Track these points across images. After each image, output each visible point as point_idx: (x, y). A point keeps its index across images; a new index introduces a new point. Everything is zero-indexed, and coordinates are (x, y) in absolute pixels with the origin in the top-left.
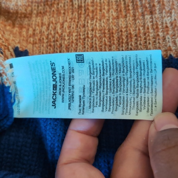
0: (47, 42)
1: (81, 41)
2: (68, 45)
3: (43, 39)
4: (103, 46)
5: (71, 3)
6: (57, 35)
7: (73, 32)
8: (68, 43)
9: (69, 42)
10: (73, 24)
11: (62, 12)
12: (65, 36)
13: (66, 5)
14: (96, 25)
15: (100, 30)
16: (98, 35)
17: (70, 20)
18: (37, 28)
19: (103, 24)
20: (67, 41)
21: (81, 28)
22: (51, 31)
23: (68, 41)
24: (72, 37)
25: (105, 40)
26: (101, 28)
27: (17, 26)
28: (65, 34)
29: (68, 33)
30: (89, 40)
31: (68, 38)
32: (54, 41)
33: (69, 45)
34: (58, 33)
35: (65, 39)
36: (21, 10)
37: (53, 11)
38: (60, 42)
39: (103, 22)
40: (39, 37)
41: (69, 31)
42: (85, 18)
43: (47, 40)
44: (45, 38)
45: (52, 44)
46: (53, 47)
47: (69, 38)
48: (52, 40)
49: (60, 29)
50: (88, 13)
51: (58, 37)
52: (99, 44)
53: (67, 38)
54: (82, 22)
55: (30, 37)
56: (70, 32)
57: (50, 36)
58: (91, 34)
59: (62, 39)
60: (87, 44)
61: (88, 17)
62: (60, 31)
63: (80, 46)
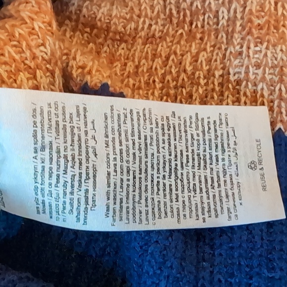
0: (162, 89)
1: (230, 86)
2: (204, 95)
3: (154, 81)
4: (276, 103)
5: (215, 20)
6: (183, 75)
7: (216, 68)
8: (205, 92)
9: (206, 90)
10: (217, 54)
11: (199, 36)
12: (199, 78)
13: (206, 23)
14: (266, 55)
15: (274, 67)
16: (268, 77)
17: (212, 49)
18: (143, 61)
19: (280, 55)
20: (202, 88)
21: (232, 59)
22: (171, 67)
23: (205, 88)
24: (212, 78)
25: (280, 89)
26: (276, 62)
27: (104, 55)
28: (199, 74)
29: (205, 72)
30: (250, 86)
31: (205, 81)
32: (176, 87)
33: (206, 97)
34: (185, 71)
35: (198, 84)
36: (115, 24)
37: (182, 34)
38: (188, 90)
39: (281, 50)
40: (146, 78)
41: (208, 67)
42: (242, 39)
43: (161, 85)
44: (157, 80)
45: (172, 92)
46: (174, 98)
47: (208, 82)
48: (172, 84)
49: (191, 64)
50: (250, 29)
51: (186, 79)
52: (269, 95)
53: (202, 82)
54: (234, 48)
55: (128, 77)
56: (209, 71)
57: (168, 77)
58: (254, 73)
59: (192, 83)
60: (245, 94)
61: (249, 37)
62: (189, 69)
63: (228, 97)
